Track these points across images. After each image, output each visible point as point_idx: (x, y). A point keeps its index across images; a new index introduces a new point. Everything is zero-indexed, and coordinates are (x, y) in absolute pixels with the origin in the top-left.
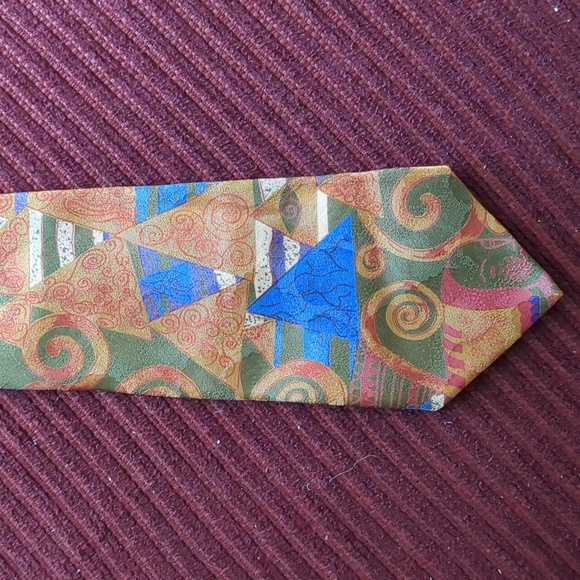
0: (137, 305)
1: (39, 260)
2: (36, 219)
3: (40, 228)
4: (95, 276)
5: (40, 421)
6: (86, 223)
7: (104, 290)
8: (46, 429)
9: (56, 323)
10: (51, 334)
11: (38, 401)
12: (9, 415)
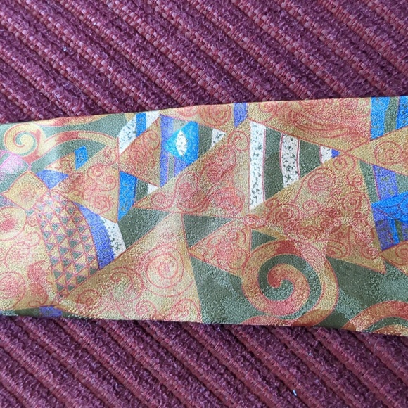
0: (369, 232)
1: (260, 179)
2: (257, 133)
3: (262, 143)
4: (322, 198)
5: (298, 368)
6: (313, 139)
7: (332, 214)
8: (306, 377)
9: (279, 251)
10: (274, 262)
11: (293, 347)
12: (262, 363)
